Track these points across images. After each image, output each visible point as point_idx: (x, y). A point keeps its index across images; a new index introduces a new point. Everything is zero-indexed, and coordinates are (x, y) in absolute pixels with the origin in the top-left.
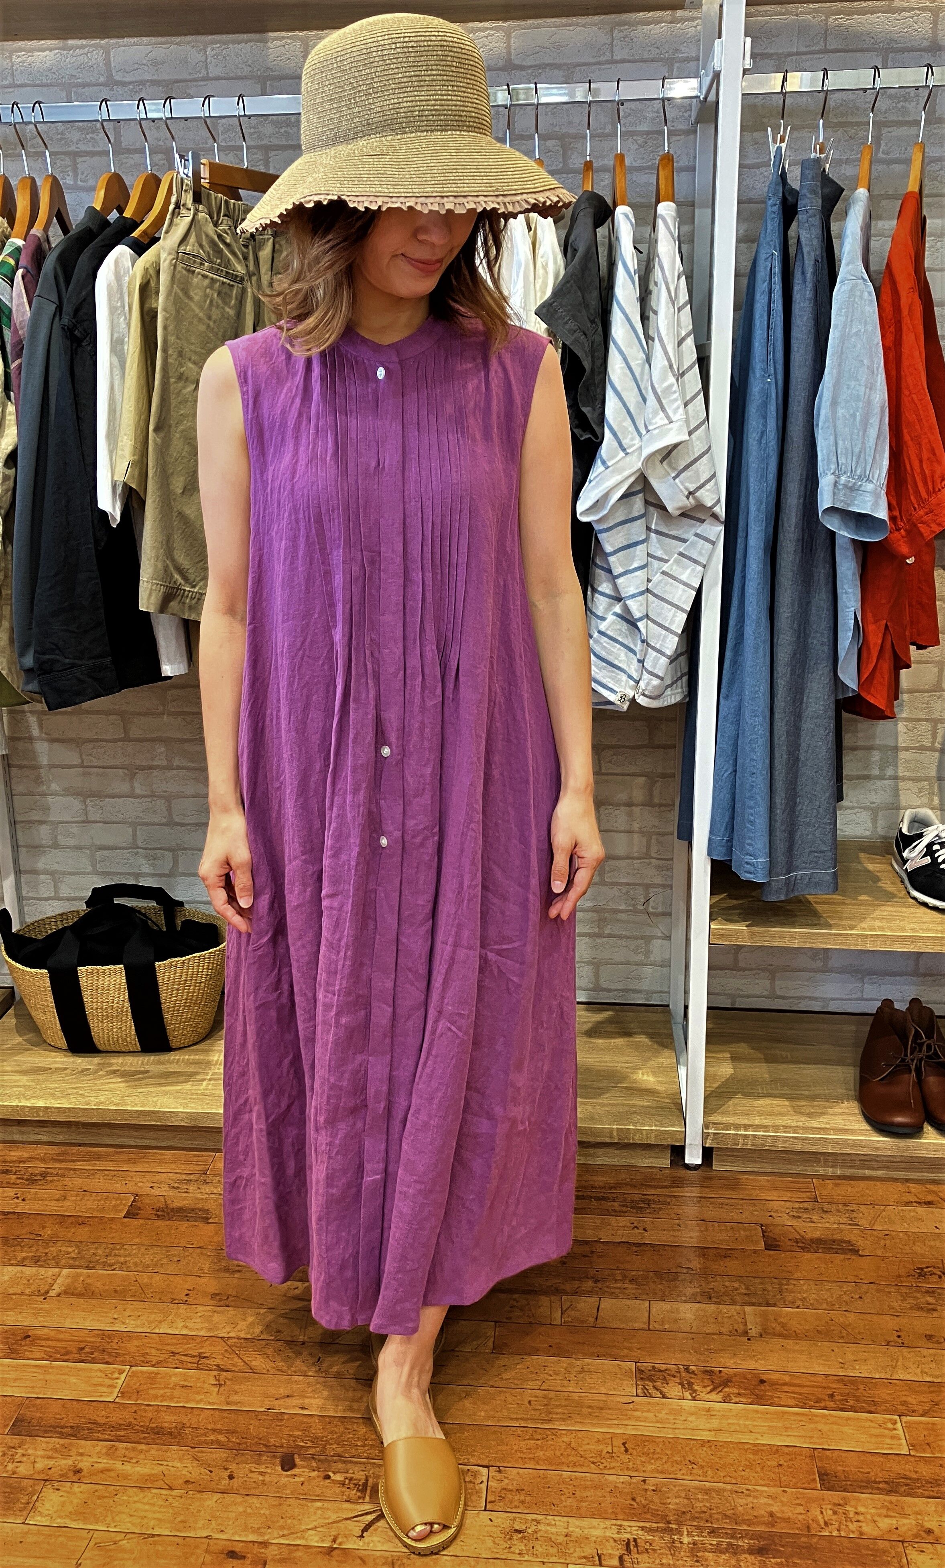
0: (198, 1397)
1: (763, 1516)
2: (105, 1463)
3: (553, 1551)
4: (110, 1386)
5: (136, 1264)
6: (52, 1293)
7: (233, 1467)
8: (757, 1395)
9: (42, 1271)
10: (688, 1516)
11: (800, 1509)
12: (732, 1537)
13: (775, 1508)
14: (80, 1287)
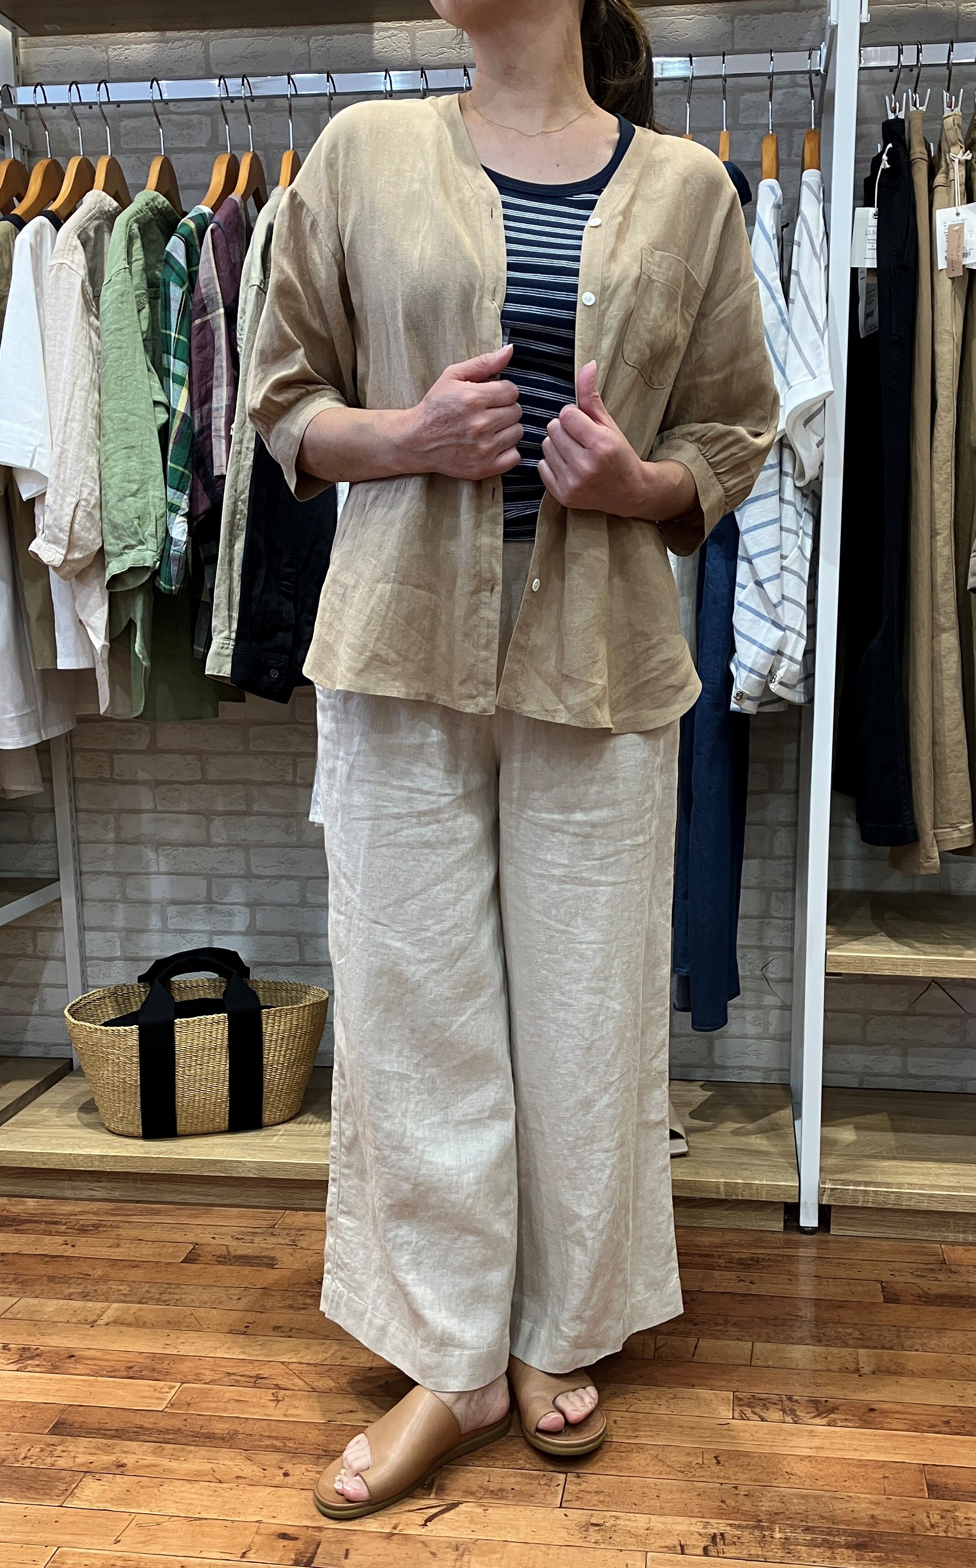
0: (256, 1410)
1: (862, 1518)
2: (150, 1459)
3: (633, 1540)
4: (158, 1398)
5: (193, 1301)
6: (99, 1322)
7: (288, 1467)
8: (865, 1421)
9: (90, 1304)
10: (782, 1516)
11: (906, 1513)
12: (828, 1534)
13: (876, 1513)
14: (130, 1318)
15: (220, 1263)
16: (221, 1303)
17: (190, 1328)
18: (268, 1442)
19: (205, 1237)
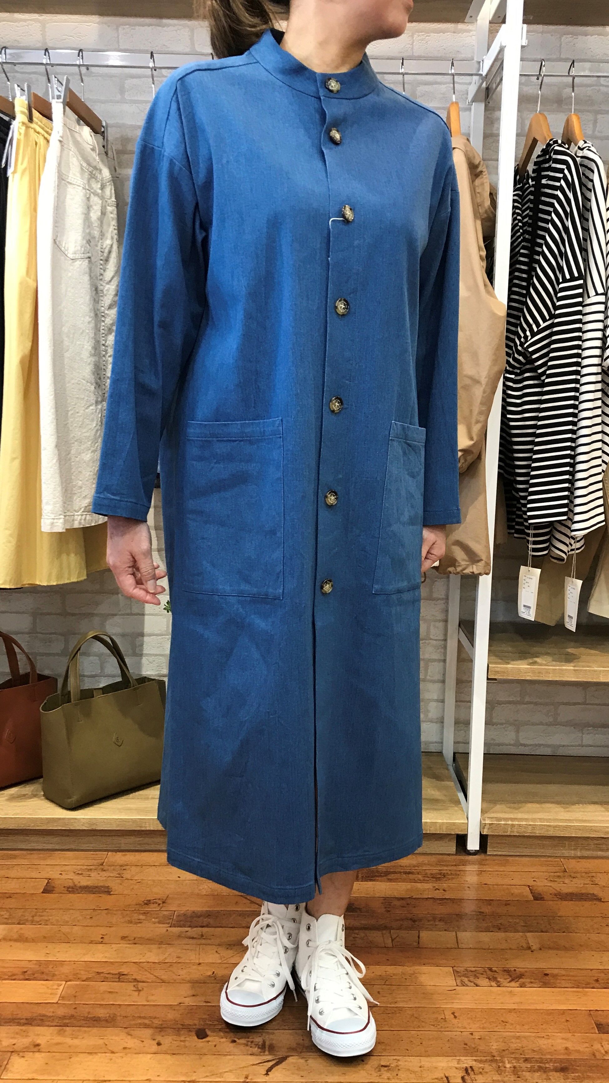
0: (125, 998)
1: (560, 1050)
2: (58, 1039)
3: (413, 1076)
4: (51, 994)
7: (159, 1038)
8: (544, 982)
10: (507, 1052)
11: (587, 1045)
12: (540, 1063)
13: (569, 1045)
14: (15, 936)
15: (70, 892)
16: (78, 921)
17: (61, 941)
18: (140, 1021)
19: (54, 874)
